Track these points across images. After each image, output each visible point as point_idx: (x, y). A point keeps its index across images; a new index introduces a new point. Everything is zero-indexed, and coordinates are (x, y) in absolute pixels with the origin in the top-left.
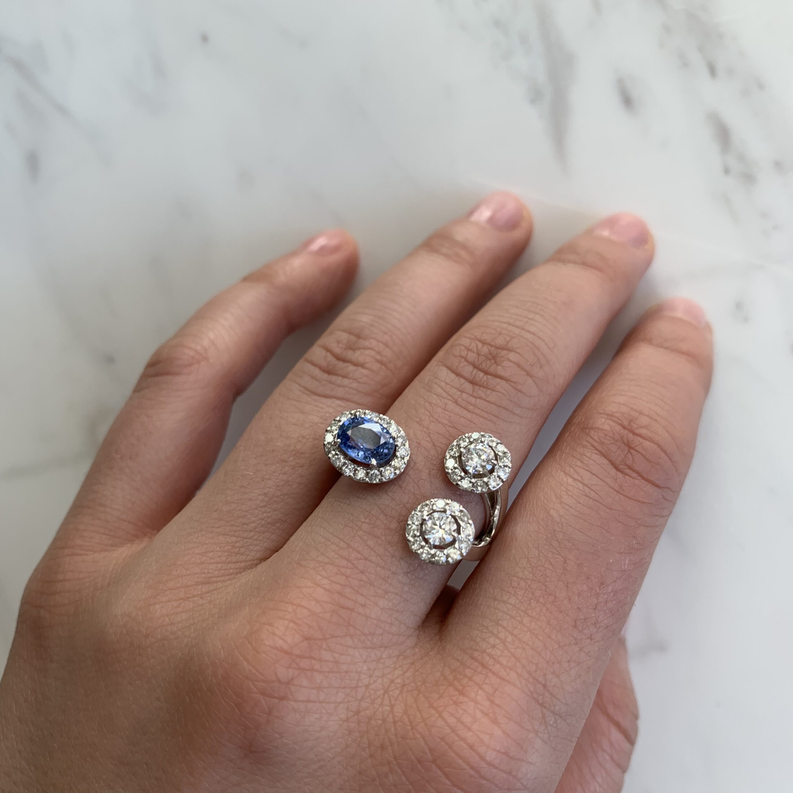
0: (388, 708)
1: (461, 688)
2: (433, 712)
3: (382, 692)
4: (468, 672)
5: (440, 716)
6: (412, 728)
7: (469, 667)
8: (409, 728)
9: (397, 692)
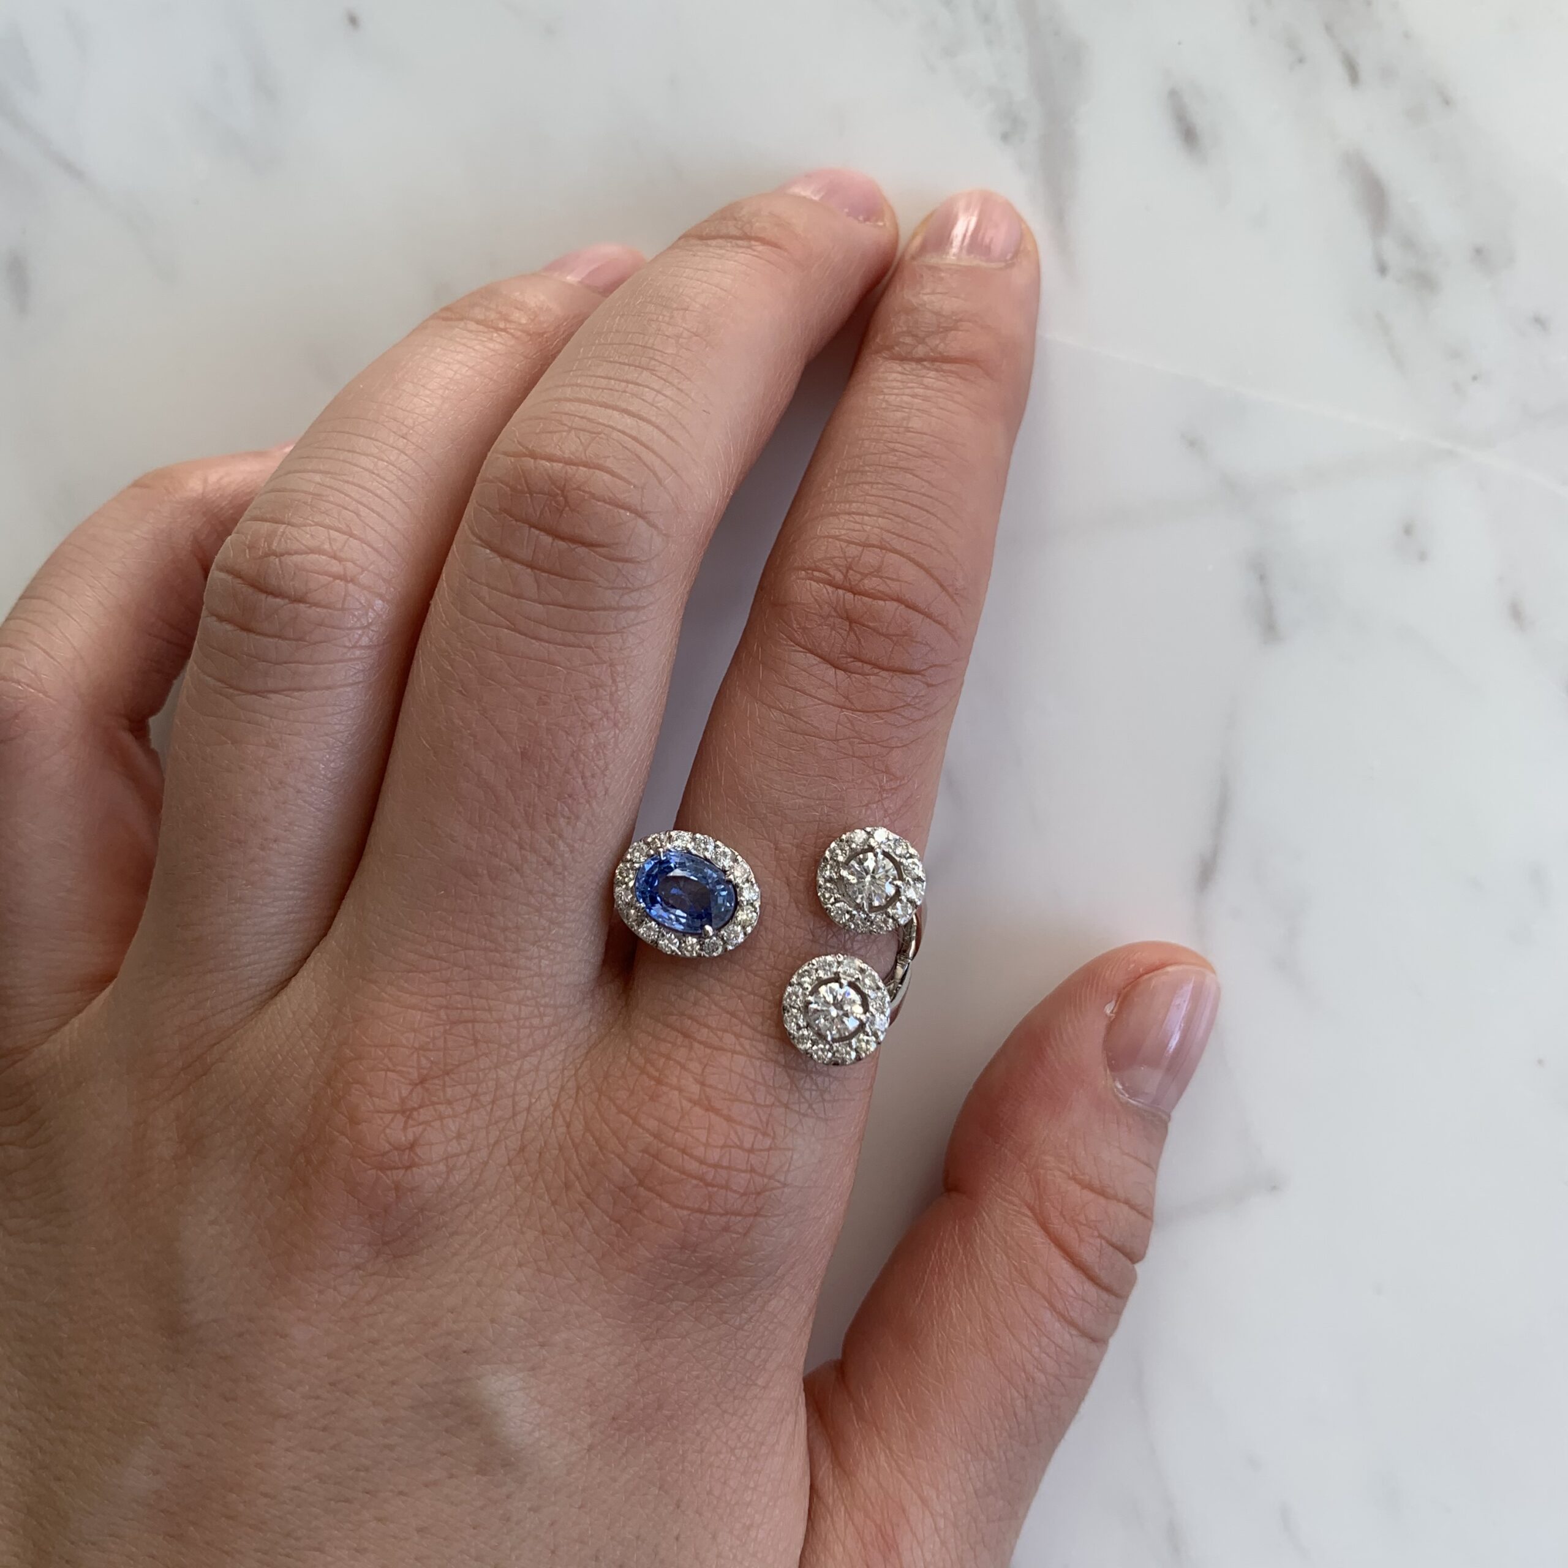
0: (563, 1129)
1: (657, 1074)
2: (625, 1118)
3: (551, 1109)
4: (664, 1047)
5: (635, 1121)
6: (601, 1149)
7: (664, 1040)
8: (597, 1148)
9: (571, 1101)
